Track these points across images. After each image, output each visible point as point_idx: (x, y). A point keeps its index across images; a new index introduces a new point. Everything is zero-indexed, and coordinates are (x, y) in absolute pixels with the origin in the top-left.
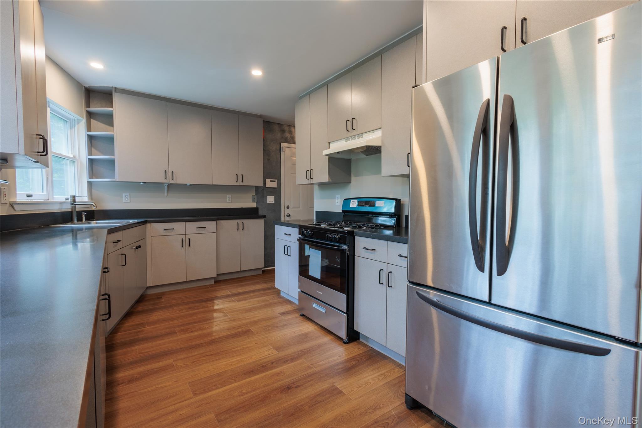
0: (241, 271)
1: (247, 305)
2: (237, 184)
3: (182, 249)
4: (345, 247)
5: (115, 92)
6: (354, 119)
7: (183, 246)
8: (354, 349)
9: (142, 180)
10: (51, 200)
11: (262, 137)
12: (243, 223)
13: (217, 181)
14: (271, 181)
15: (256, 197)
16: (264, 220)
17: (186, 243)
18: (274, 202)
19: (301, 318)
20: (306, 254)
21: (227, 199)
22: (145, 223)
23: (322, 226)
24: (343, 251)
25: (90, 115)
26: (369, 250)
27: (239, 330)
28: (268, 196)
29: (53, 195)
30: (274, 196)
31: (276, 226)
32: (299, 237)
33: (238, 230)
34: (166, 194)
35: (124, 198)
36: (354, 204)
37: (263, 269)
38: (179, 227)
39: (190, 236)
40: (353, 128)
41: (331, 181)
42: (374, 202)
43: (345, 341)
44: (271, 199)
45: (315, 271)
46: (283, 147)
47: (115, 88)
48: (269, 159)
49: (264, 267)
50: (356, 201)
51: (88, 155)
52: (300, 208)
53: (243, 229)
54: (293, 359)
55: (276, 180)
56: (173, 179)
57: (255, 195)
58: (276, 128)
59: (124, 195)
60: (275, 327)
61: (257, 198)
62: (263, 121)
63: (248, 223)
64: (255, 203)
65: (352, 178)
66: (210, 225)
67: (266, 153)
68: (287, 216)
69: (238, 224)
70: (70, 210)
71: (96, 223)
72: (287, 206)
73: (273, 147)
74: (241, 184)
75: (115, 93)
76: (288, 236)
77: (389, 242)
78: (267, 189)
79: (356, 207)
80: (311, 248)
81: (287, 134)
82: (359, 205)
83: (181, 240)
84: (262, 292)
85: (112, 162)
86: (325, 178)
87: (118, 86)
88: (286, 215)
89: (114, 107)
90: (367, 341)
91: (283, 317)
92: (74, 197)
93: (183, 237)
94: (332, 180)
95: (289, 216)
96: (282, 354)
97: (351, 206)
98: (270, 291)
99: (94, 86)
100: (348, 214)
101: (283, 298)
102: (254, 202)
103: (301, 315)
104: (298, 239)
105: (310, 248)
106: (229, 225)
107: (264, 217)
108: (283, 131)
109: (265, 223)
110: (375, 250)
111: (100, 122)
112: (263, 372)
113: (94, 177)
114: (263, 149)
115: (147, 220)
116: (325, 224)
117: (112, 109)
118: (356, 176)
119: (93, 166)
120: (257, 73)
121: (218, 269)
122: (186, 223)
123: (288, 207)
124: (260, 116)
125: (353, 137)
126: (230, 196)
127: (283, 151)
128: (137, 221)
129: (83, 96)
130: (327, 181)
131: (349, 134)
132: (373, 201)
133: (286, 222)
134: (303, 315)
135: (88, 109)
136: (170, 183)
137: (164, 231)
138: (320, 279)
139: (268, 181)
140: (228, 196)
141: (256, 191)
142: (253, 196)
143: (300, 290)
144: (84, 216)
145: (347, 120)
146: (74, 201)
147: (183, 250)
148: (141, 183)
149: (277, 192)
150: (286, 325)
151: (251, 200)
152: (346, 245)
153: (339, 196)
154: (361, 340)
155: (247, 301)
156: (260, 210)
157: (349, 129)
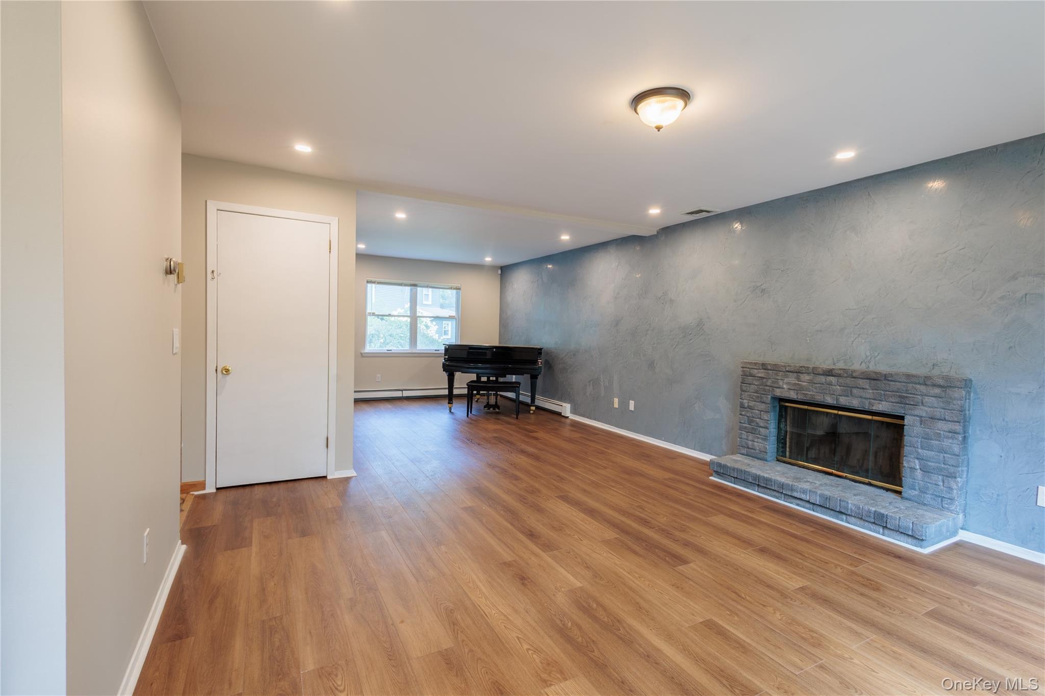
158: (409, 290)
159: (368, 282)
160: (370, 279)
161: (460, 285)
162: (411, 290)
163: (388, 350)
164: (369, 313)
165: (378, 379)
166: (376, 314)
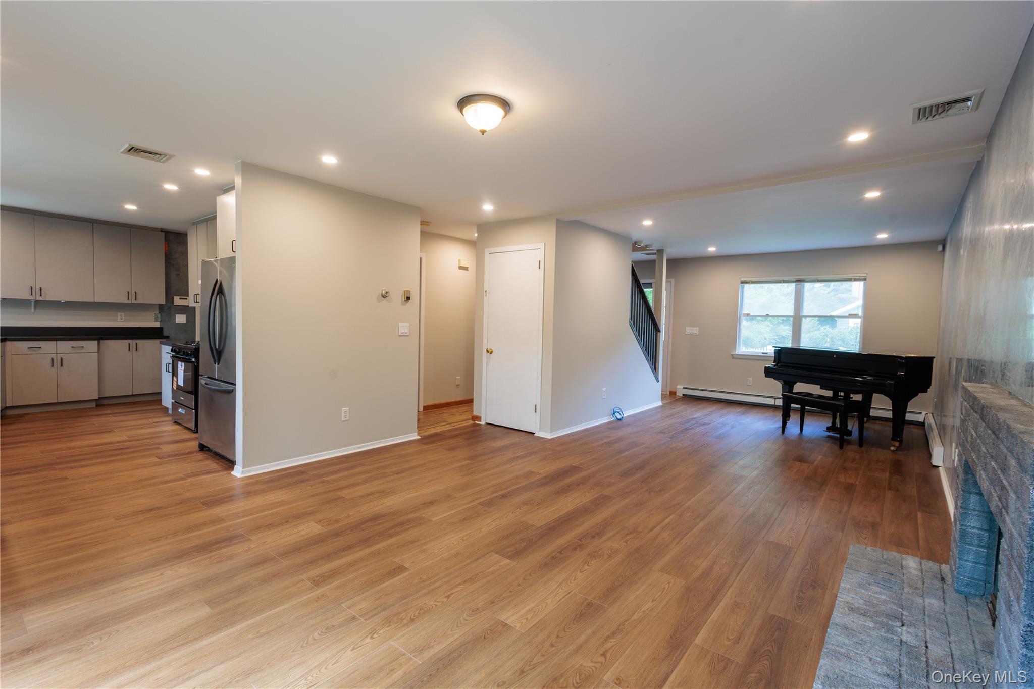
0: (133, 395)
2: (130, 302)
3: (52, 368)
7: (53, 366)
11: (164, 250)
12: (136, 344)
13: (100, 297)
14: (180, 298)
15: (159, 316)
17: (58, 363)
18: (185, 322)
19: (174, 424)
21: (119, 318)
28: (177, 315)
30: (185, 316)
31: (162, 346)
32: (173, 355)
33: (128, 351)
38: (49, 346)
39: (62, 356)
43: (194, 431)
44: (181, 319)
45: (180, 380)
48: (178, 274)
53: (136, 351)
55: (188, 298)
56: (41, 296)
57: (158, 313)
61: (161, 317)
63: (145, 344)
64: (159, 323)
66: (90, 345)
67: (175, 267)
69: (129, 345)
73: (184, 261)
74: (134, 301)
76: (168, 354)
78: (174, 307)
83: (51, 359)
84: (155, 412)
93: (53, 356)
102: (156, 320)
103: (174, 422)
104: (171, 356)
105: (178, 362)
106: (117, 345)
107: (167, 337)
114: (166, 264)
115: (6, 338)
121: (100, 390)
122: (58, 342)
124: (162, 230)
126: (123, 314)
136: (37, 299)
137: (29, 350)
139: (174, 298)
140: (119, 314)
141: (159, 309)
142: (155, 314)
143: (174, 401)
147: (54, 369)
149: (189, 310)
151: (153, 319)
156: (164, 330)
158: (794, 286)
159: (743, 282)
160: (743, 279)
161: (865, 275)
162: (796, 285)
163: (763, 353)
164: (744, 314)
165: (750, 382)
166: (751, 314)
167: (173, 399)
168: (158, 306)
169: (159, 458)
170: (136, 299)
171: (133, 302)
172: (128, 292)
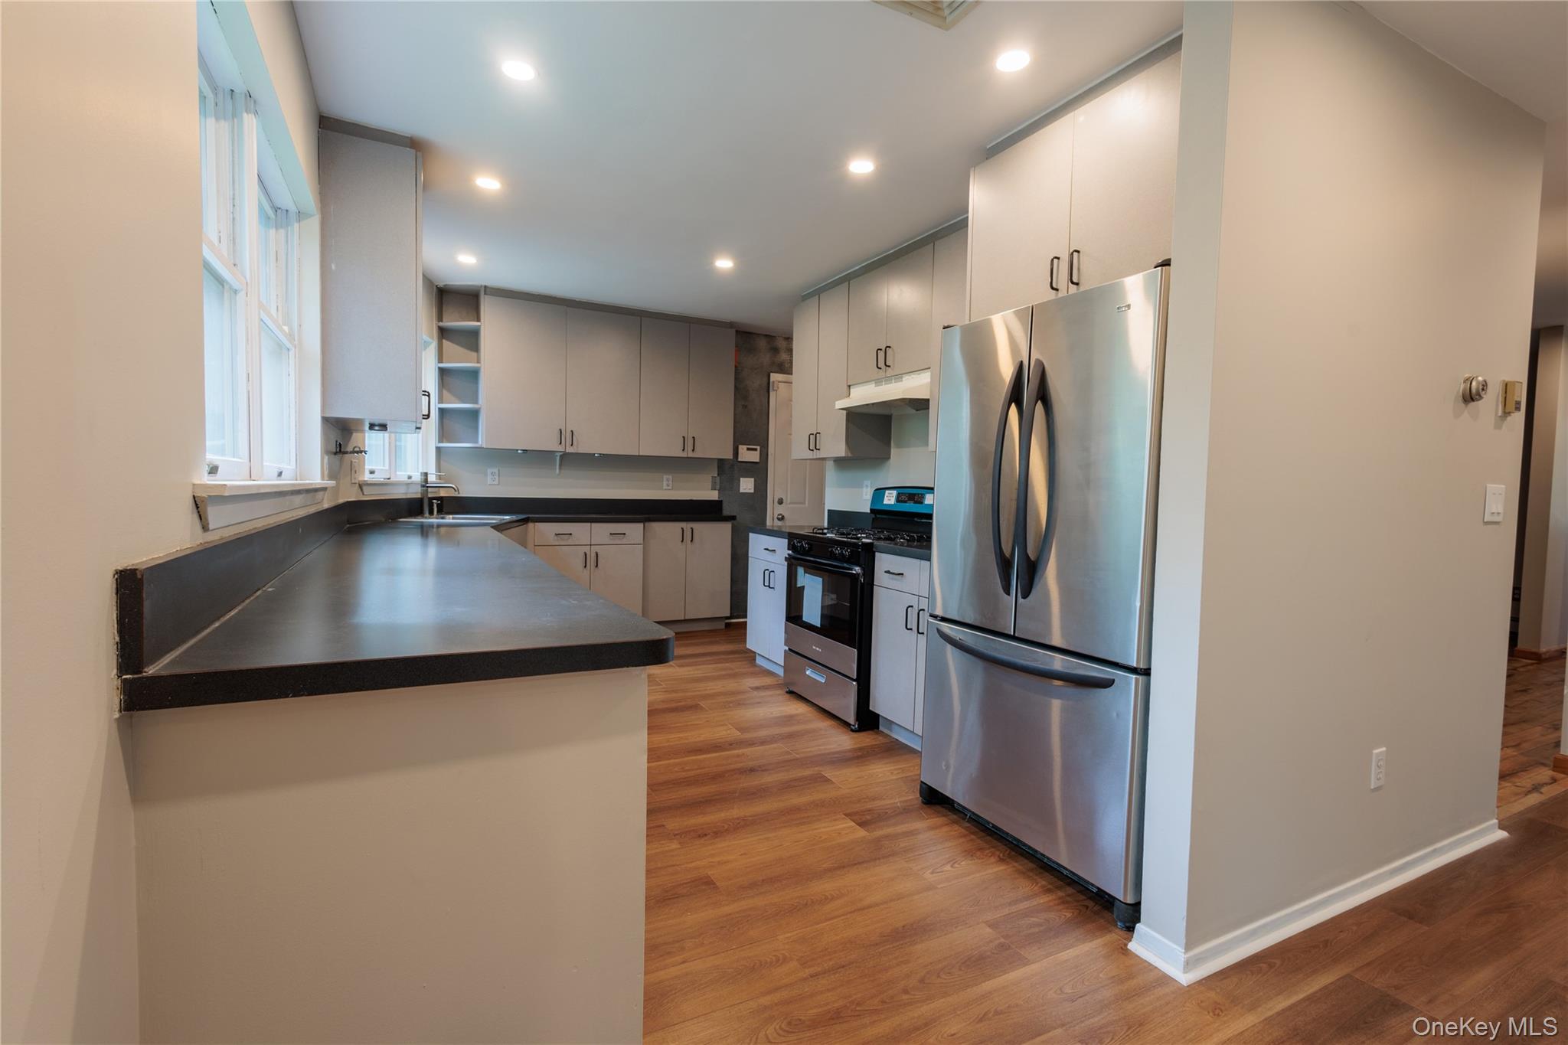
1: (696, 672)
2: (684, 455)
3: (585, 570)
4: (857, 570)
5: (485, 294)
6: (890, 347)
7: (585, 567)
8: (867, 739)
9: (520, 446)
10: (393, 479)
11: (733, 364)
12: (692, 528)
13: (649, 448)
14: (748, 449)
15: (718, 479)
16: (733, 525)
17: (592, 561)
18: (752, 491)
19: (788, 696)
20: (799, 585)
21: (665, 483)
22: (526, 521)
23: (828, 535)
24: (855, 577)
25: (443, 333)
26: (894, 574)
27: (680, 704)
28: (741, 479)
29: (396, 472)
30: (753, 479)
31: (751, 535)
32: (789, 555)
33: (682, 541)
34: (558, 471)
35: (489, 478)
36: (890, 499)
37: (727, 621)
38: (581, 531)
39: (598, 549)
40: (887, 364)
41: (850, 455)
42: (923, 497)
43: (853, 728)
44: (747, 485)
45: (812, 612)
46: (773, 382)
47: (485, 287)
48: (745, 407)
49: (729, 615)
50: (894, 493)
51: (439, 403)
52: (804, 503)
53: (692, 541)
54: (763, 742)
55: (758, 448)
56: (572, 445)
57: (716, 476)
58: (762, 343)
59: (489, 471)
60: (740, 704)
61: (721, 482)
62: (737, 331)
63: (703, 529)
64: (717, 492)
65: (892, 451)
66: (634, 531)
67: (741, 393)
68: (779, 519)
69: (683, 531)
70: (419, 496)
71: (453, 518)
72: (779, 499)
73: (754, 382)
74: (691, 455)
75: (486, 296)
76: (771, 553)
77: (923, 562)
78: (739, 464)
79: (893, 503)
80: (808, 573)
81: (784, 356)
82: (898, 500)
83: (583, 554)
84: (723, 657)
85: (474, 414)
86: (841, 450)
87: (489, 284)
88: (776, 516)
89: (482, 320)
90: (890, 730)
91: (756, 693)
92: (426, 474)
93: (587, 549)
94: (851, 453)
95: (782, 518)
96: (747, 736)
97: (886, 502)
98: (737, 656)
99: (453, 285)
100: (880, 516)
101: (760, 666)
102: (713, 489)
103: (787, 692)
104: (786, 558)
105: (805, 572)
106: (667, 531)
107: (732, 518)
108: (775, 350)
109: (734, 530)
110: (902, 574)
111: (457, 344)
112: (716, 752)
113: (444, 441)
114: (735, 386)
115: (529, 517)
116: (832, 533)
117: (478, 324)
118: (898, 446)
119: (444, 420)
120: (724, 264)
122: (593, 524)
123: (781, 502)
124: (731, 325)
125: (888, 379)
126: (671, 477)
127: (774, 390)
128: (514, 517)
129: (434, 302)
130: (843, 455)
131: (881, 373)
132: (922, 494)
133: (775, 529)
134: (791, 692)
135: (441, 324)
136: (567, 451)
137: (556, 538)
138: (819, 626)
139: (742, 449)
140: (665, 477)
141: (718, 467)
142: (712, 477)
143: (787, 648)
144: (435, 505)
145: (878, 349)
146: (426, 481)
147: (586, 572)
148: (519, 451)
149: (761, 472)
150: (759, 703)
151: (709, 485)
152: (860, 566)
153: (868, 483)
154: (881, 728)
155: (694, 668)
156: (725, 505)
157: (881, 364)
167: (785, 645)
168: (716, 465)
169: (861, 824)
170: (693, 450)
171: (689, 456)
172: (684, 437)
